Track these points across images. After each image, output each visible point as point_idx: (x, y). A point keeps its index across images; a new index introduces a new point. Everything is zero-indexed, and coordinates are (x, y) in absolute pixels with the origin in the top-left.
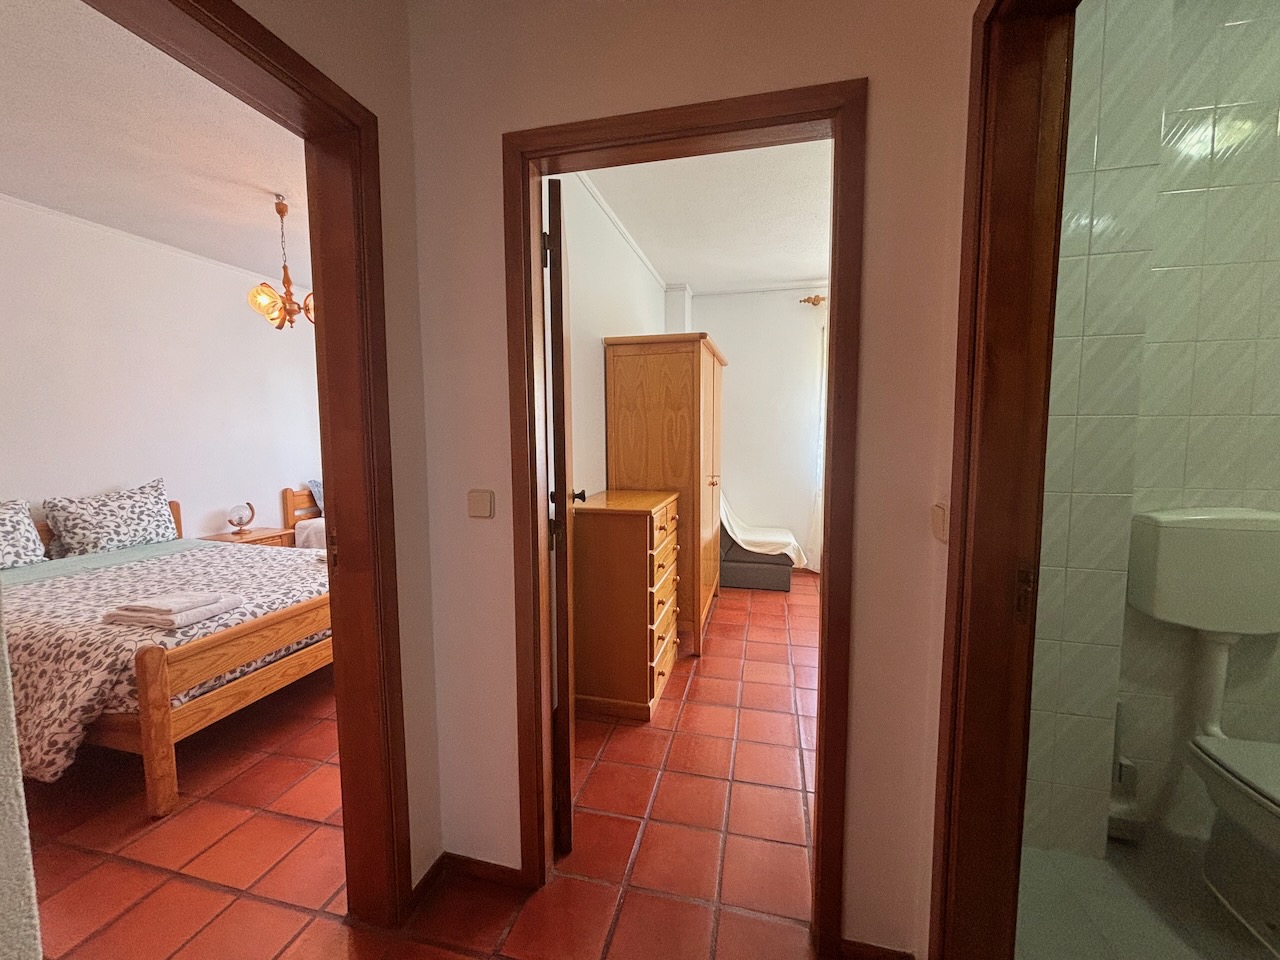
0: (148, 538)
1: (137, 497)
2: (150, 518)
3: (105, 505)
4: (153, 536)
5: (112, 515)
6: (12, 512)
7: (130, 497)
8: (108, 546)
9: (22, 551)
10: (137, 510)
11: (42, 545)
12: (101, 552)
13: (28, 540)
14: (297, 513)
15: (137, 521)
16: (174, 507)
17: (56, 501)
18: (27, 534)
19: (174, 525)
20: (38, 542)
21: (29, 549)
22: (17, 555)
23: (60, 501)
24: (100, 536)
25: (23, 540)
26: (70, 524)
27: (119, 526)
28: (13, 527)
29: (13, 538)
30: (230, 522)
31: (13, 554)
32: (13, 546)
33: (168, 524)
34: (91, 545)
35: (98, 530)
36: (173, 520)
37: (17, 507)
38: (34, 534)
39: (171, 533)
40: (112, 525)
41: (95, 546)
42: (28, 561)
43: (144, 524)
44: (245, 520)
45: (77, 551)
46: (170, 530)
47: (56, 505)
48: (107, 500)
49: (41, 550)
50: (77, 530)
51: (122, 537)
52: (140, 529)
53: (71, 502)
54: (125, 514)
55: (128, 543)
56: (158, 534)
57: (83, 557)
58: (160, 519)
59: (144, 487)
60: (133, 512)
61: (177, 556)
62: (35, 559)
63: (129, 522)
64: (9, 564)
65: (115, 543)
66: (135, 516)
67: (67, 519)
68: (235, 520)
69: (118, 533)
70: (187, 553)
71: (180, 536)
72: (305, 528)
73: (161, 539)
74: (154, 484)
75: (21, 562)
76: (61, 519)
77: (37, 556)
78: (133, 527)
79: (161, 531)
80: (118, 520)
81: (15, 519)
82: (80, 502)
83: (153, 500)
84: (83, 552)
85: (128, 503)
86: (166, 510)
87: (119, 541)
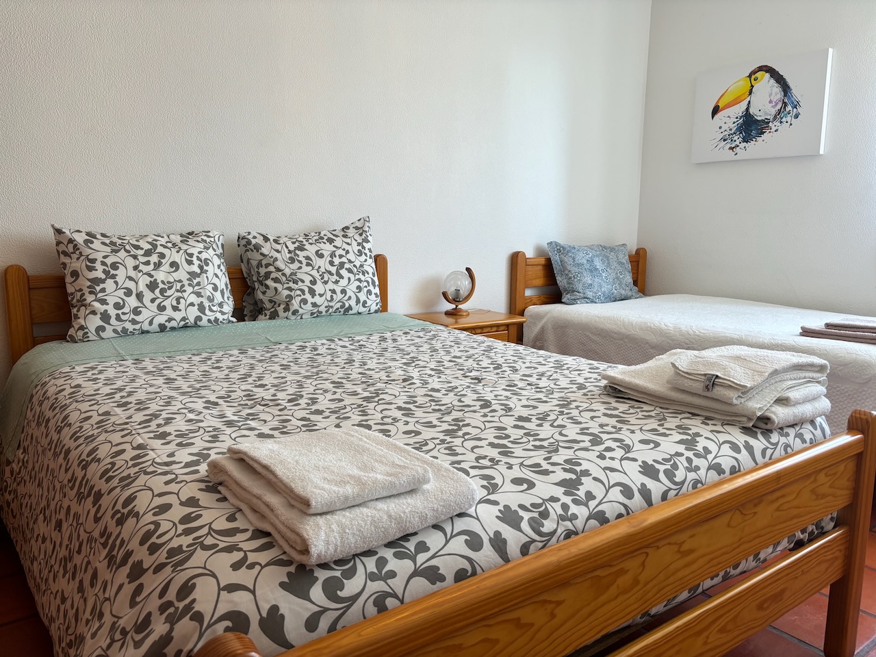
0: (347, 305)
1: (338, 242)
2: (351, 276)
3: (301, 248)
4: (353, 302)
5: (308, 264)
6: (201, 245)
7: (331, 241)
8: (301, 311)
9: (206, 304)
10: (337, 261)
11: (231, 299)
12: (293, 317)
13: (215, 288)
14: (528, 293)
15: (335, 278)
16: (380, 261)
17: (250, 237)
18: (215, 281)
19: (377, 290)
20: (227, 294)
21: (216, 301)
22: (201, 308)
23: (255, 237)
24: (292, 294)
25: (210, 287)
26: (263, 271)
27: (314, 282)
28: (201, 267)
29: (199, 284)
30: (445, 295)
31: (196, 307)
32: (199, 295)
33: (371, 288)
34: (282, 306)
35: (291, 284)
36: (377, 283)
37: (208, 240)
38: (223, 281)
39: (373, 302)
40: (307, 279)
41: (287, 309)
42: (212, 318)
43: (343, 282)
44: (464, 293)
45: (268, 313)
46: (373, 296)
47: (249, 242)
48: (305, 243)
49: (229, 307)
50: (270, 282)
51: (317, 300)
52: (338, 290)
53: (266, 239)
54: (323, 263)
55: (322, 309)
56: (358, 301)
57: (273, 322)
58: (363, 278)
59: (347, 228)
60: (331, 263)
61: (376, 338)
62: (220, 317)
63: (326, 277)
64: (192, 320)
65: (309, 307)
66: (333, 270)
67: (260, 265)
68: (451, 291)
69: (312, 292)
70: (388, 335)
71: (384, 308)
72: (538, 317)
73: (362, 309)
74: (359, 224)
75: (205, 318)
76: (254, 263)
77: (223, 313)
78: (330, 286)
79: (362, 297)
80: (314, 273)
81: (203, 256)
82: (276, 241)
83: (356, 248)
84: (274, 316)
85: (327, 248)
86: (370, 266)
87: (314, 305)
